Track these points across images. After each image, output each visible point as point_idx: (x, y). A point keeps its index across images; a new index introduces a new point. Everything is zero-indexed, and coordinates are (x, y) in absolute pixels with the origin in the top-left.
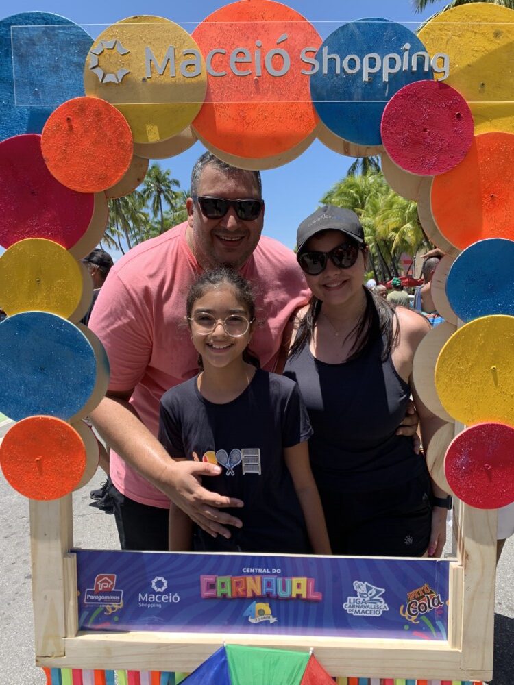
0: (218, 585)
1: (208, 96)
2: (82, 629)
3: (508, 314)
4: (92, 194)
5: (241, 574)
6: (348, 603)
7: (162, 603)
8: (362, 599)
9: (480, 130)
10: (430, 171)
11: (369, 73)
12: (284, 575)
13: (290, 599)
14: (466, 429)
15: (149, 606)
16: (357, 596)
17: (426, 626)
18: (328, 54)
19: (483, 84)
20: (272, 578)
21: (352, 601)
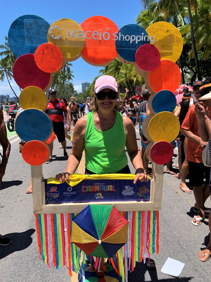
0: (87, 189)
1: (85, 45)
2: (47, 203)
3: (168, 111)
4: (50, 73)
5: (94, 185)
6: (123, 192)
7: (70, 195)
8: (127, 191)
9: (162, 59)
10: (148, 70)
11: (132, 41)
12: (106, 185)
13: (107, 191)
14: (156, 143)
15: (67, 196)
16: (126, 190)
17: (144, 197)
18: (121, 35)
19: (163, 46)
20: (103, 186)
21: (124, 191)
